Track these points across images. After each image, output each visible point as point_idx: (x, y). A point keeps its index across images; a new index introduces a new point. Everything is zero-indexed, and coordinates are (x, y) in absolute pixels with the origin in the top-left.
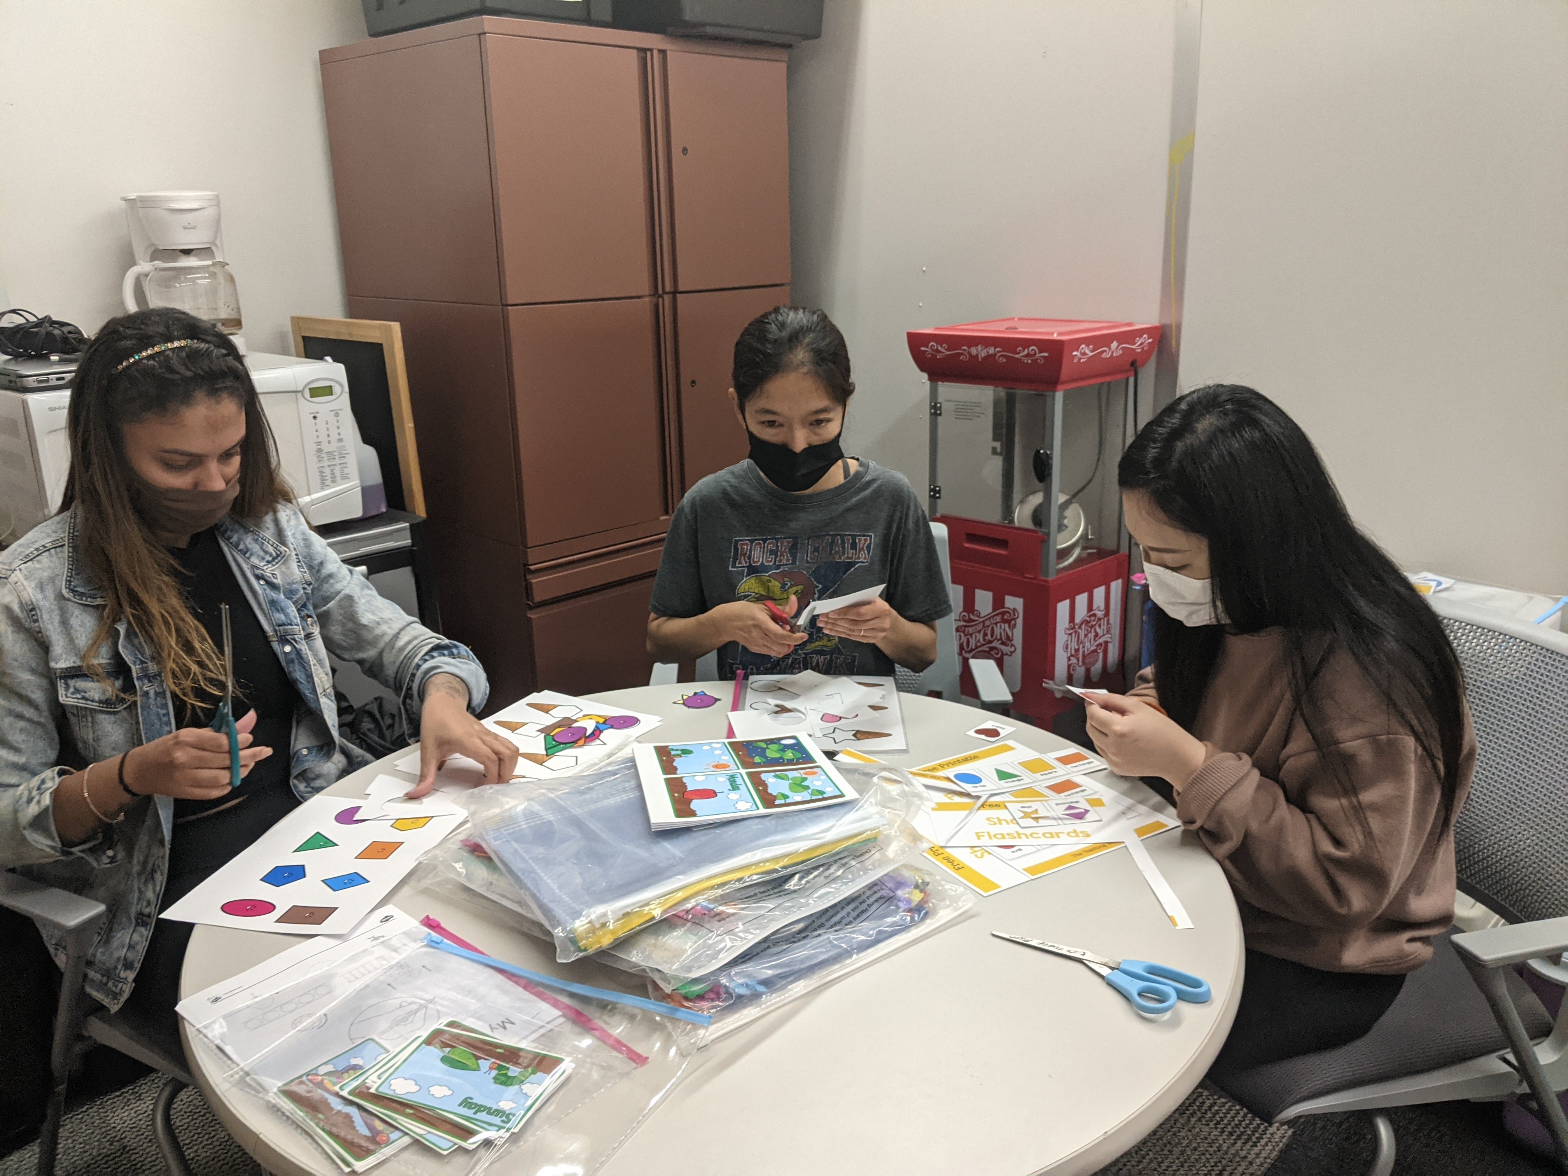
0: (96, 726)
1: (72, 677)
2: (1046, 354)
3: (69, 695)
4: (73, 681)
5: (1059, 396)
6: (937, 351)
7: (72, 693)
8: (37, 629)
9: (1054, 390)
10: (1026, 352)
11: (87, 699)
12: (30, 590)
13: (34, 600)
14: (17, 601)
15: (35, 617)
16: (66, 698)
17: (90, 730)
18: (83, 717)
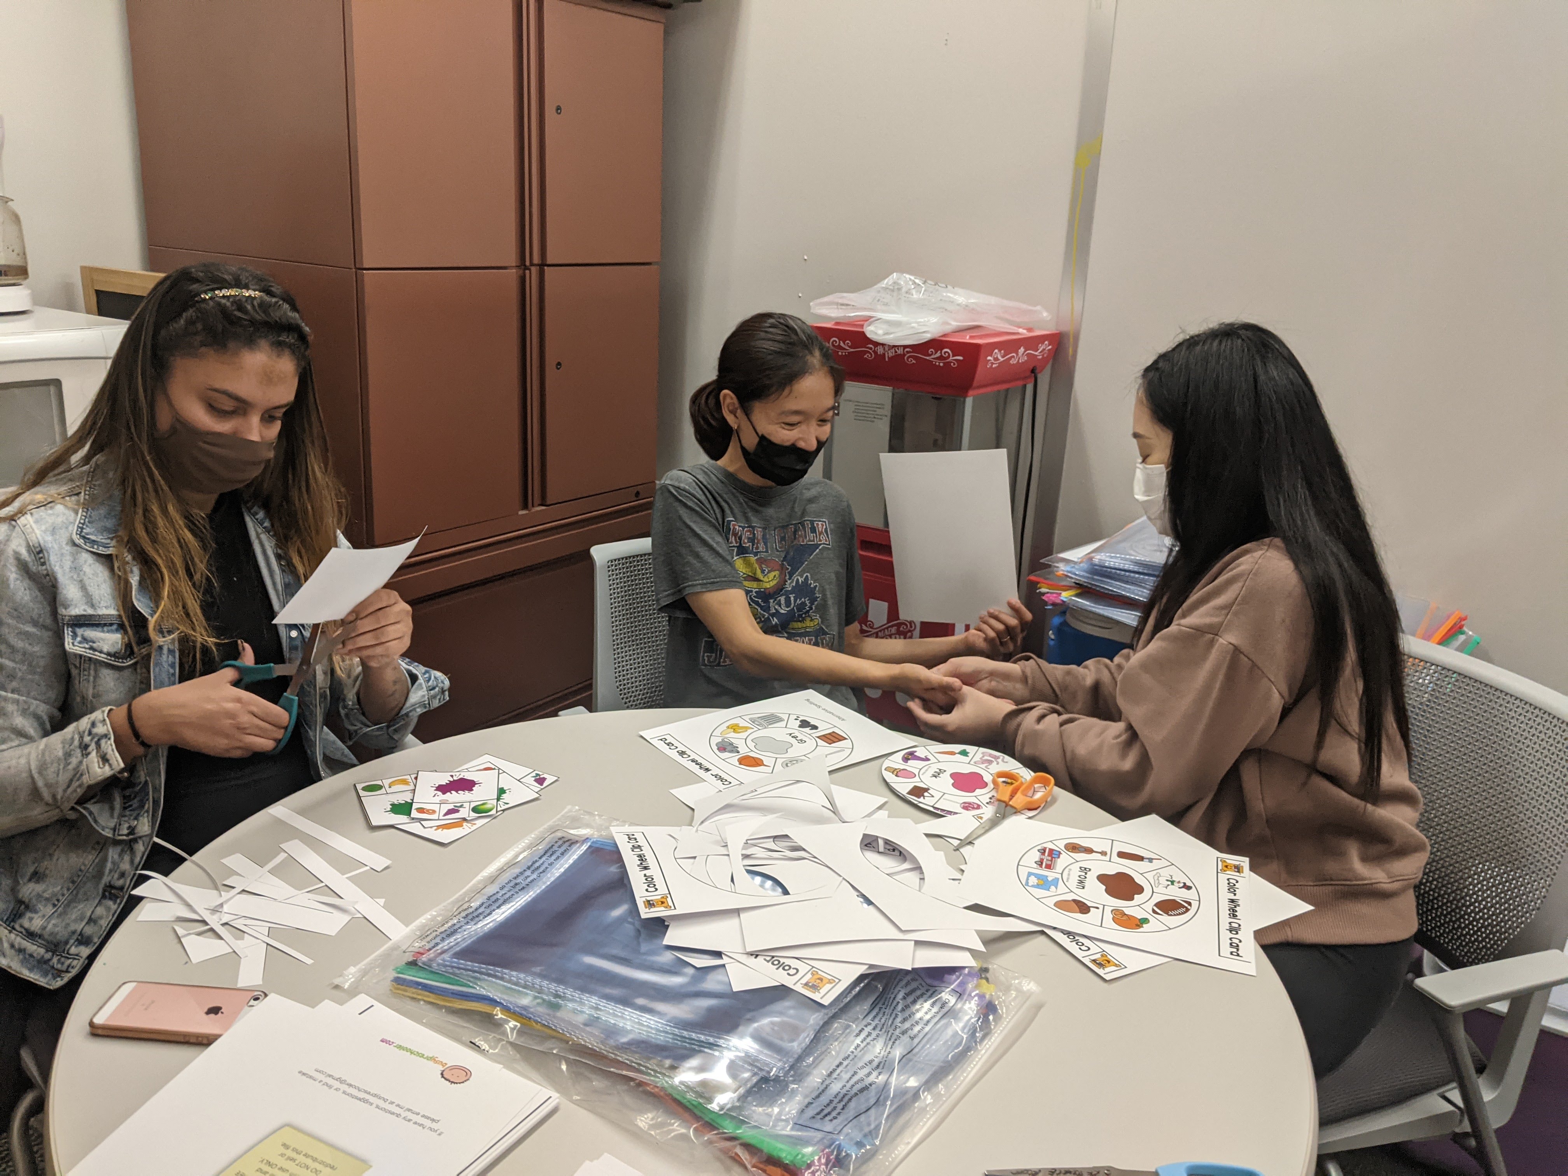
0: (97, 680)
1: (81, 626)
2: (961, 358)
3: (76, 644)
4: (82, 629)
5: (969, 401)
6: (840, 347)
7: (80, 642)
8: (45, 572)
9: (965, 395)
10: (938, 354)
11: (95, 650)
12: (38, 532)
13: (42, 542)
14: (24, 544)
15: (42, 560)
16: (72, 645)
17: (91, 684)
18: (84, 670)
